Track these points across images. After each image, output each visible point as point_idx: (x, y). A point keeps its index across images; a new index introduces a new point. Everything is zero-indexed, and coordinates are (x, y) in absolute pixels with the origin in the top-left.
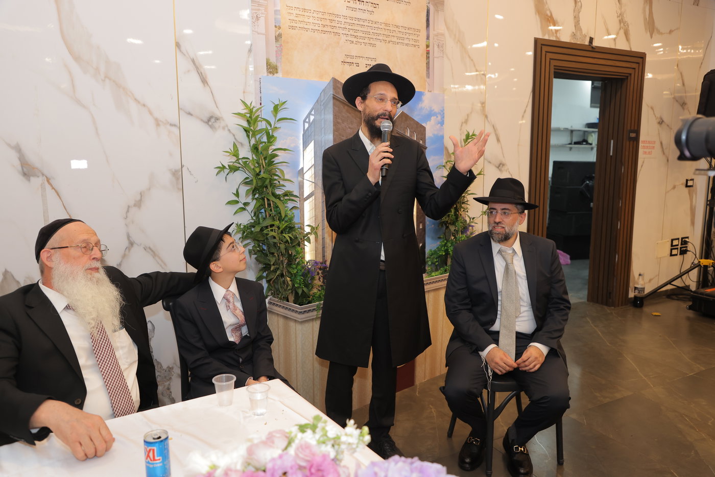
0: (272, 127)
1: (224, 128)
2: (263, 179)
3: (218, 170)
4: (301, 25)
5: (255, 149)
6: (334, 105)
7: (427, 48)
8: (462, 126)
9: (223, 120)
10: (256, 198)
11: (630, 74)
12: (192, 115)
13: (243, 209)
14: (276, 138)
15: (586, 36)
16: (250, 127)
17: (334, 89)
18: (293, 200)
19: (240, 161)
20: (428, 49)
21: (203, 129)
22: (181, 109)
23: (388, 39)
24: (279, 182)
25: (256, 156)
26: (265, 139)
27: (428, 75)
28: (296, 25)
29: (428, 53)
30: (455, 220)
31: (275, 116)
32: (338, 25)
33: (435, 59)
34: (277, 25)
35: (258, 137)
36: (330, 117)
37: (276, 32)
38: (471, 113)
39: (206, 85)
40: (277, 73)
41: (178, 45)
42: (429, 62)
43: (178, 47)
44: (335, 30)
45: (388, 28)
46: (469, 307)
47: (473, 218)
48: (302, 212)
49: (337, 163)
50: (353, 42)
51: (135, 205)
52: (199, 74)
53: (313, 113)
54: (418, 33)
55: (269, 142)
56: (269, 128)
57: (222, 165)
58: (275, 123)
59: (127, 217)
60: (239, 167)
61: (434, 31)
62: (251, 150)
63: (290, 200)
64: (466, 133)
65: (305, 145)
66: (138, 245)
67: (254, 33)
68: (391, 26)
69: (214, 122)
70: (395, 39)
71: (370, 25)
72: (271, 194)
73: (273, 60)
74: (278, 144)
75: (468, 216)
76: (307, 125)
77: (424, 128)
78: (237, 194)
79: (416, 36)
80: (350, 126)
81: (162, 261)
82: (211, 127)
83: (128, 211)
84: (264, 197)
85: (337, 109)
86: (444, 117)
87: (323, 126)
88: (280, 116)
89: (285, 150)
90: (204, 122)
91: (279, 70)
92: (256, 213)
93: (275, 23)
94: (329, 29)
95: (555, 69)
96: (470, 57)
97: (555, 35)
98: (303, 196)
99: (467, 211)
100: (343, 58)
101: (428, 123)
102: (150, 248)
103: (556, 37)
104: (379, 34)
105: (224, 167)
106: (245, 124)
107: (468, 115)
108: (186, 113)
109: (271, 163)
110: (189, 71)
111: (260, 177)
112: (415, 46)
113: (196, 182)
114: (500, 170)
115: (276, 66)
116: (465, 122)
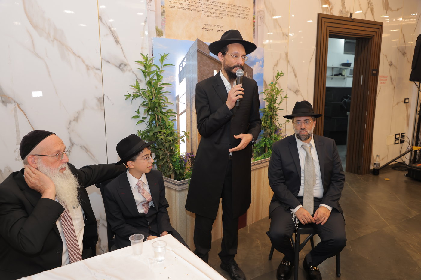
0: (160, 70)
1: (129, 71)
2: (155, 103)
3: (126, 97)
4: (177, 6)
5: (149, 83)
6: (198, 55)
8: (274, 67)
9: (129, 66)
10: (150, 114)
11: (374, 35)
12: (109, 63)
13: (142, 121)
14: (162, 77)
15: (348, 12)
16: (146, 70)
17: (198, 46)
18: (173, 115)
19: (140, 92)
20: (254, 20)
21: (117, 71)
22: (103, 59)
23: (230, 14)
24: (164, 104)
25: (150, 88)
26: (155, 77)
27: (254, 36)
28: (174, 5)
29: (254, 22)
30: (270, 126)
31: (162, 63)
32: (200, 5)
33: (259, 26)
34: (162, 6)
35: (151, 76)
36: (195, 63)
37: (161, 10)
38: (279, 59)
39: (118, 43)
40: (162, 35)
41: (100, 18)
42: (255, 28)
43: (100, 19)
44: (198, 9)
45: (230, 7)
46: (284, 181)
47: (281, 124)
48: (178, 122)
49: (206, 93)
50: (209, 16)
51: (74, 120)
52: (113, 36)
53: (185, 60)
54: (248, 10)
55: (158, 79)
56: (158, 71)
57: (129, 94)
58: (162, 68)
59: (69, 128)
60: (139, 95)
61: (258, 9)
62: (147, 84)
63: (171, 115)
64: (277, 72)
65: (180, 80)
66: (77, 145)
67: (148, 10)
68: (232, 6)
69: (123, 67)
70: (234, 14)
71: (219, 5)
72: (159, 112)
73: (160, 28)
74: (164, 81)
75: (278, 123)
76: (181, 68)
77: (252, 69)
78: (138, 112)
79: (247, 12)
80: (208, 69)
81: (92, 155)
82: (122, 70)
83: (70, 124)
84: (155, 114)
85: (199, 58)
86: (263, 62)
87: (191, 69)
88: (164, 63)
89: (168, 84)
90: (117, 67)
91: (164, 34)
92: (150, 123)
93: (161, 4)
94: (194, 8)
95: (329, 32)
96: (279, 25)
97: (330, 11)
98: (179, 112)
99: (278, 120)
100: (203, 26)
101: (254, 66)
102: (84, 147)
103: (331, 12)
104: (224, 11)
105: (130, 95)
106: (143, 68)
107: (278, 61)
108: (106, 61)
109: (159, 93)
110: (107, 35)
111: (153, 101)
112: (246, 18)
113: (112, 105)
114: (297, 94)
115: (162, 31)
116: (276, 65)
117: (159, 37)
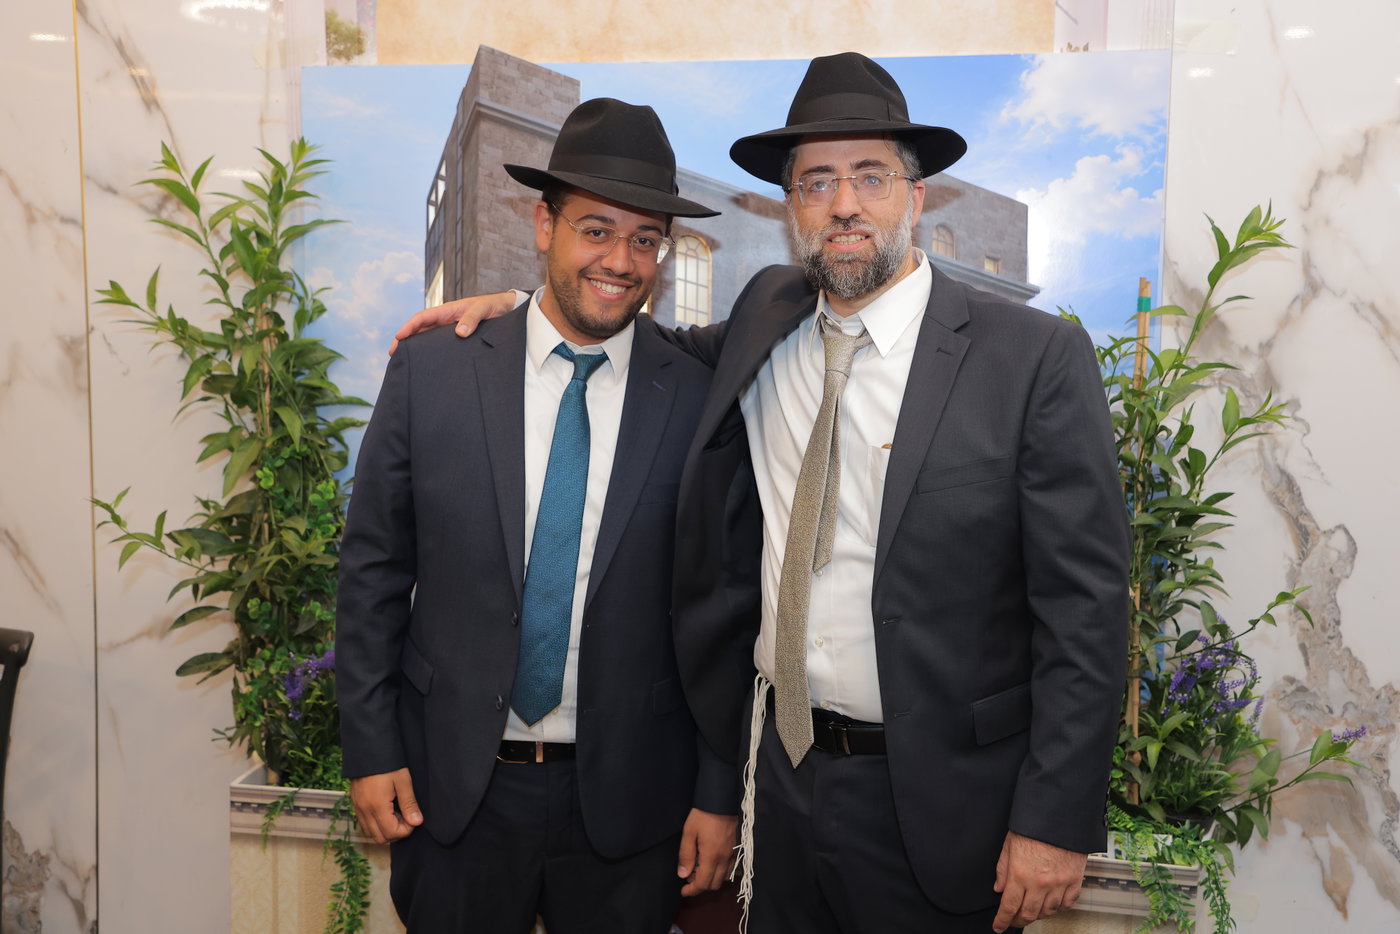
12: (115, 192)
17: (486, 85)
22: (88, 177)
39: (153, 107)
40: (360, 52)
41: (81, 9)
43: (81, 13)
52: (134, 79)
73: (348, 15)
76: (432, 214)
77: (1019, 209)
81: (36, 570)
85: (494, 152)
87: (459, 213)
90: (149, 212)
91: (368, 45)
102: (7, 533)
108: (102, 187)
110: (107, 75)
113: (124, 374)
115: (359, 32)
116: (1342, 170)
117: (344, 60)
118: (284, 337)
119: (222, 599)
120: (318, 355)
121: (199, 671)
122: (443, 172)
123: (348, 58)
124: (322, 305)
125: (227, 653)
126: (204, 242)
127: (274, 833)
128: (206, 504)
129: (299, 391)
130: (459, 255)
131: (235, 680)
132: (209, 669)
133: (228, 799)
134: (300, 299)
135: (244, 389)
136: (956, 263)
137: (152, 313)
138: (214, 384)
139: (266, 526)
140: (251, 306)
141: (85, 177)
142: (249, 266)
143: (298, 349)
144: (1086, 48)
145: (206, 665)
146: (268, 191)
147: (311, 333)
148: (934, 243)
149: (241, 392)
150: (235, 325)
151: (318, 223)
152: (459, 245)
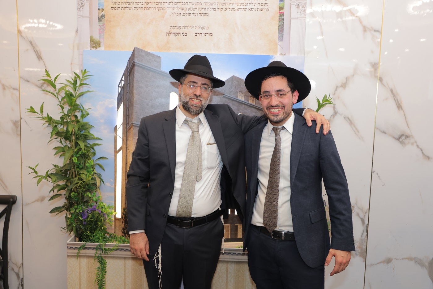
4: (124, 6)
7: (279, 10)
8: (336, 90)
12: (29, 82)
20: (281, 11)
22: (21, 77)
23: (224, 7)
27: (281, 38)
28: (119, 6)
29: (281, 15)
33: (292, 20)
34: (100, 8)
37: (99, 14)
38: (353, 76)
39: (40, 59)
40: (100, 47)
42: (283, 25)
43: (20, 33)
44: (160, 6)
50: (180, 14)
52: (36, 52)
65: (119, 105)
67: (79, 17)
69: (46, 87)
70: (234, 6)
73: (96, 37)
76: (120, 89)
85: (138, 74)
90: (38, 87)
91: (102, 45)
93: (99, 6)
94: (153, 6)
100: (168, 29)
104: (212, 3)
107: (347, 79)
108: (25, 80)
110: (27, 50)
112: (262, 10)
113: (31, 131)
114: (401, 143)
115: (99, 42)
116: (342, 86)
117: (95, 49)
118: (78, 122)
119: (63, 192)
120: (88, 126)
121: (56, 212)
122: (123, 79)
123: (96, 48)
124: (88, 113)
125: (63, 207)
126: (57, 96)
127: (80, 254)
128: (55, 166)
129: (82, 136)
130: (128, 101)
131: (66, 214)
132: (59, 211)
133: (66, 246)
134: (82, 111)
135: (67, 135)
136: (255, 105)
137: (41, 115)
138: (58, 134)
139: (74, 172)
140: (70, 113)
141: (20, 77)
142: (69, 103)
143: (82, 125)
144: (285, 55)
145: (58, 210)
146: (73, 82)
147: (85, 120)
148: (250, 100)
149: (66, 136)
150: (64, 118)
151: (88, 91)
152: (128, 98)
